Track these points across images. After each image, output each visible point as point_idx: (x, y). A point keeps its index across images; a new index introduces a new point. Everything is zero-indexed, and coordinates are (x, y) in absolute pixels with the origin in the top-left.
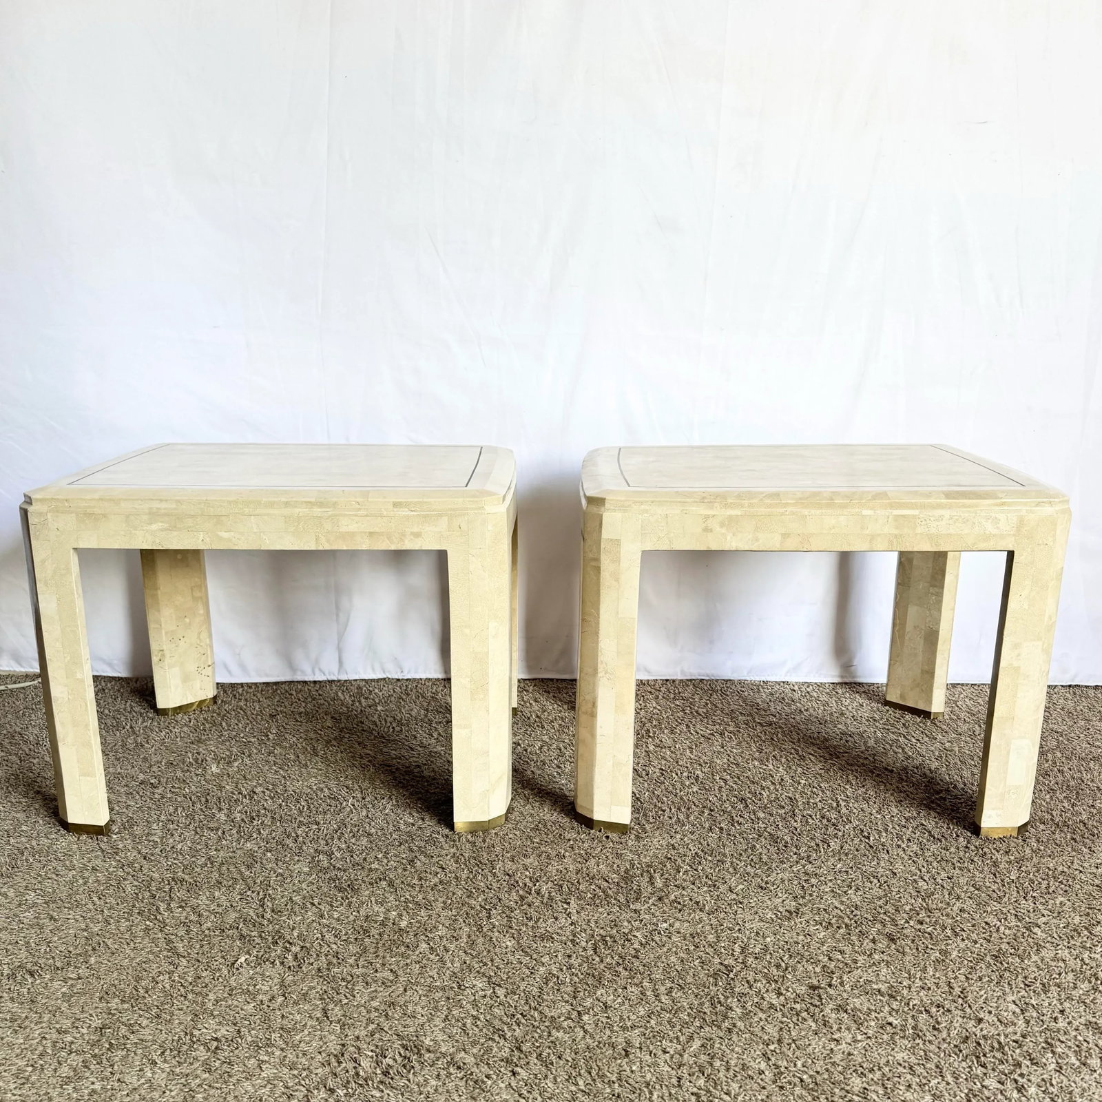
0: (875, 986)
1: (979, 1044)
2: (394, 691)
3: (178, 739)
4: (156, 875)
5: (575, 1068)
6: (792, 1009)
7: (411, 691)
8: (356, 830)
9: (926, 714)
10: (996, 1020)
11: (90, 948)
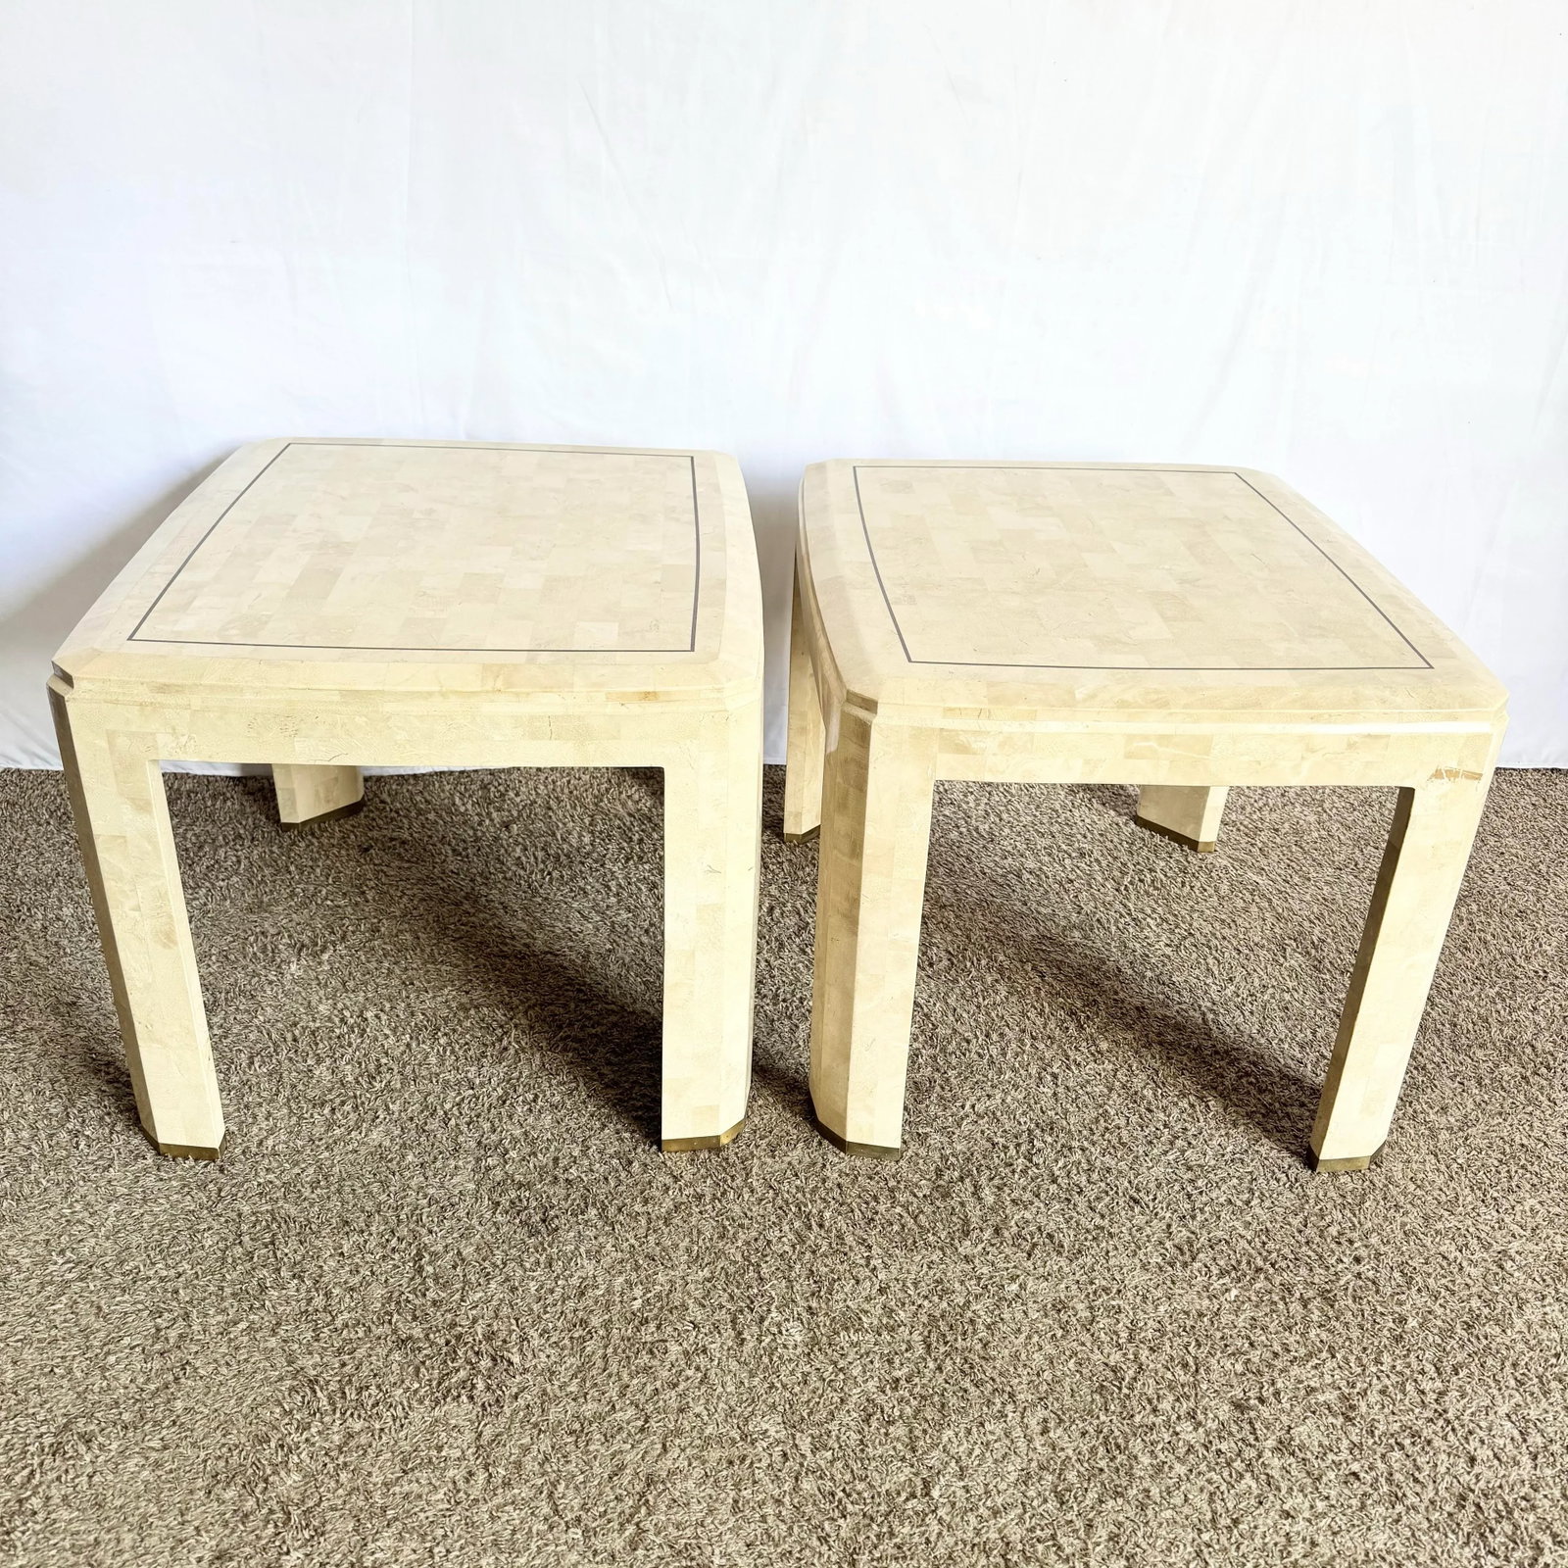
2: (537, 794)
3: (228, 901)
4: (246, 1209)
7: (562, 790)
8: (532, 1097)
11: (171, 1378)
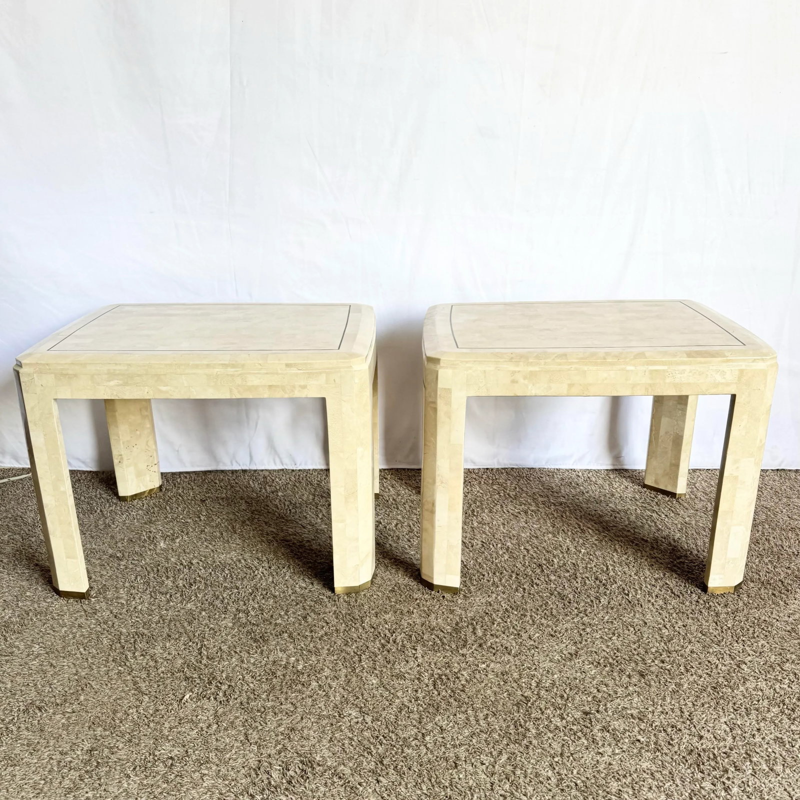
0: (629, 712)
1: (699, 755)
2: (290, 480)
3: (136, 520)
4: (124, 631)
5: (420, 777)
6: (571, 730)
7: (303, 479)
8: (265, 593)
9: (673, 495)
10: (712, 736)
11: (80, 688)
